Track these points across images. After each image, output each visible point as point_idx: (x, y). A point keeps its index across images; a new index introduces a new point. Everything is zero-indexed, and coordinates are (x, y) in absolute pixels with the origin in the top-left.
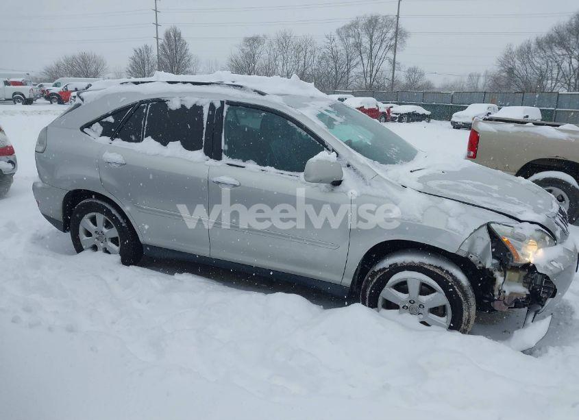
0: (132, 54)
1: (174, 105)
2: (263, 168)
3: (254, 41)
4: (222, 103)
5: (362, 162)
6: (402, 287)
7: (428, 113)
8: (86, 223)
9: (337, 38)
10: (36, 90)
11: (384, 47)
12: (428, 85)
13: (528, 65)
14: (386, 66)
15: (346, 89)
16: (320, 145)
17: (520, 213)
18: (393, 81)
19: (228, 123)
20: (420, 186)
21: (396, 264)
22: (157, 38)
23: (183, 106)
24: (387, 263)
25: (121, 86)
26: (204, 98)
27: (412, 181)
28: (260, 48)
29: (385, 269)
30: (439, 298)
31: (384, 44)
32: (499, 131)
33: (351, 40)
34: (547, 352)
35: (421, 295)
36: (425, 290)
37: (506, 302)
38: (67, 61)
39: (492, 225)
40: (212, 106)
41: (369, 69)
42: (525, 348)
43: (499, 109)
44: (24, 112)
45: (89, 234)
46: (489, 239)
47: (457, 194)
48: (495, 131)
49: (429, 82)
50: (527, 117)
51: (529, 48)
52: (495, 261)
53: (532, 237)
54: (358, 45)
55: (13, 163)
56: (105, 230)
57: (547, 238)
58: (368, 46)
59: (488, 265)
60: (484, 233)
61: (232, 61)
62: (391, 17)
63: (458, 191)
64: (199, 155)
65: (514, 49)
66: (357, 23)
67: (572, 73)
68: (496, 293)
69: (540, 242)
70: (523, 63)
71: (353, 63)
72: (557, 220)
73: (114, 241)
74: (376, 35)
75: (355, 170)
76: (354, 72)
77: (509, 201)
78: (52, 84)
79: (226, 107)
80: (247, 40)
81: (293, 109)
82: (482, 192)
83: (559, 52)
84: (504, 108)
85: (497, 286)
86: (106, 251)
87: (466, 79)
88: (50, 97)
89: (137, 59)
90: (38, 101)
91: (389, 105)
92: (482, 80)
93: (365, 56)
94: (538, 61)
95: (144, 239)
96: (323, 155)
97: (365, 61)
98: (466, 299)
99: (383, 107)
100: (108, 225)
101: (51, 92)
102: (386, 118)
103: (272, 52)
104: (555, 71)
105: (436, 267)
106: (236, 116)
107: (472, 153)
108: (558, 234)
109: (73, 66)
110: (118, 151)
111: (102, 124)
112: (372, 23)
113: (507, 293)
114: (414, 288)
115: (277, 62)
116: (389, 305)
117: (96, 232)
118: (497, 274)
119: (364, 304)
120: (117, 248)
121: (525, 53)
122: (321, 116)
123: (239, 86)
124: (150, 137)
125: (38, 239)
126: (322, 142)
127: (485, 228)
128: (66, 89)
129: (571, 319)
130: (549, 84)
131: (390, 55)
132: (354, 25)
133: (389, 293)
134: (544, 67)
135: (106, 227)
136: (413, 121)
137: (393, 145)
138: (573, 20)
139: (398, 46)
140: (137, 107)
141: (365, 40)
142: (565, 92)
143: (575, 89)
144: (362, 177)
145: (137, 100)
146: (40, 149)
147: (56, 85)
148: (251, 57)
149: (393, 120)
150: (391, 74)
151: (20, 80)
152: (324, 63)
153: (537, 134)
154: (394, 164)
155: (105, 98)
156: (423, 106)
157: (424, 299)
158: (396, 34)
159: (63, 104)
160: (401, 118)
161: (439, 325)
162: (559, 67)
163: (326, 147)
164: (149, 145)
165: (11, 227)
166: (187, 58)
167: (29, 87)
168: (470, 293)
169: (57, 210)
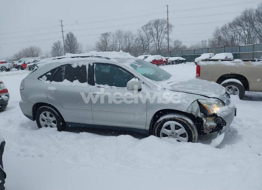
0: (53, 45)
1: (75, 66)
2: (111, 87)
3: (106, 35)
4: (93, 63)
5: (148, 81)
6: (168, 127)
7: (184, 59)
8: (42, 116)
9: (142, 31)
10: (11, 65)
11: (163, 33)
12: (184, 47)
13: (226, 35)
14: (165, 41)
15: (148, 52)
16: (132, 76)
17: (209, 95)
18: (168, 47)
19: (96, 71)
20: (171, 88)
21: (165, 119)
22: (63, 37)
23: (78, 66)
24: (162, 119)
25: (53, 60)
26: (86, 62)
27: (168, 86)
28: (109, 37)
29: (161, 121)
30: (183, 130)
31: (163, 31)
32: (207, 64)
33: (148, 31)
34: (225, 146)
35: (176, 130)
36: (177, 128)
37: (208, 129)
38: (24, 50)
39: (199, 100)
40: (89, 65)
41: (157, 43)
42: (216, 146)
43: (215, 55)
44: (7, 75)
45: (43, 120)
46: (198, 106)
47: (186, 90)
48: (206, 65)
49: (185, 46)
50: (227, 57)
51: (226, 27)
52: (202, 114)
53: (214, 103)
54: (152, 33)
55: (8, 96)
56: (50, 118)
57: (221, 103)
58: (156, 33)
59: (199, 115)
60: (196, 103)
61: (97, 44)
62: (165, 20)
63: (185, 89)
64: (86, 84)
65: (219, 29)
66: (150, 23)
67: (246, 36)
68: (204, 126)
69: (218, 105)
70: (224, 34)
71: (150, 40)
72: (224, 96)
73: (54, 122)
74: (159, 27)
75: (146, 84)
76: (151, 44)
77: (205, 91)
78: (18, 61)
79: (95, 65)
80: (103, 35)
81: (121, 64)
82: (195, 88)
83: (239, 28)
84: (217, 54)
85: (204, 124)
86: (51, 127)
87: (200, 43)
88: (17, 67)
89: (55, 47)
90: (12, 69)
91: (167, 58)
92: (207, 43)
93: (155, 37)
94: (230, 33)
95: (66, 120)
96: (133, 80)
97: (155, 39)
98: (193, 130)
99: (164, 59)
100: (51, 116)
101: (17, 65)
102: (166, 63)
103: (114, 39)
104: (238, 36)
105: (180, 118)
106: (100, 68)
107: (198, 74)
108: (225, 102)
109: (26, 53)
110: (54, 86)
111: (47, 76)
112: (157, 23)
113: (208, 126)
114: (173, 127)
115: (117, 43)
116: (165, 135)
117: (46, 119)
118: (204, 119)
119: (155, 135)
120: (55, 125)
121: (224, 29)
122: (132, 65)
123: (99, 57)
124: (66, 79)
125: (22, 125)
126: (133, 75)
127: (196, 101)
128: (25, 63)
129: (236, 135)
130: (236, 42)
131: (166, 35)
132: (149, 24)
133: (164, 130)
134: (234, 35)
135: (50, 117)
136: (178, 63)
137: (161, 74)
138: (243, 14)
139: (169, 31)
140: (60, 68)
141: (155, 30)
142: (244, 45)
143: (248, 43)
144: (149, 87)
145: (60, 65)
146: (22, 88)
147: (20, 62)
148: (105, 42)
149: (169, 64)
150: (167, 44)
151: (4, 61)
152: (137, 42)
153: (222, 64)
154: (161, 81)
155: (47, 65)
156: (182, 57)
157: (177, 131)
158: (168, 26)
159: (23, 69)
160: (173, 63)
161: (184, 141)
162: (240, 34)
163: (135, 77)
164: (66, 82)
165: (10, 122)
166: (77, 45)
167: (8, 64)
168: (194, 127)
169: (30, 112)
